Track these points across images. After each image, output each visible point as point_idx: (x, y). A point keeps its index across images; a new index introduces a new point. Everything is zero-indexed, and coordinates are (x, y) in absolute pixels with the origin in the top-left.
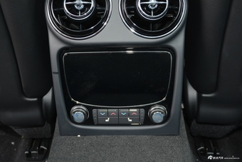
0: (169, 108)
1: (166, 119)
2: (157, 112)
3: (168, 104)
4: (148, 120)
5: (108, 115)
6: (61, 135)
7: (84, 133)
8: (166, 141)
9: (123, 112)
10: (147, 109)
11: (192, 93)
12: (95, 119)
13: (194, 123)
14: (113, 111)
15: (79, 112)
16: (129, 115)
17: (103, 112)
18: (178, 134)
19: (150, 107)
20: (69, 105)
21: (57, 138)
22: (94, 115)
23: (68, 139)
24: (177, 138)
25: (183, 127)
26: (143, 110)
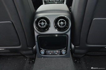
0: (67, 51)
1: (66, 53)
2: (64, 52)
3: (66, 49)
4: (61, 54)
5: (50, 52)
6: (38, 58)
7: (44, 57)
8: (66, 59)
9: (55, 51)
10: (61, 51)
11: (73, 46)
12: (47, 53)
13: (73, 54)
14: (52, 51)
15: (43, 52)
16: (56, 52)
17: (49, 52)
18: (69, 57)
19: (62, 50)
20: (40, 50)
21: (37, 58)
22: (47, 52)
23: (40, 59)
24: (69, 58)
25: (71, 55)
26: (60, 51)
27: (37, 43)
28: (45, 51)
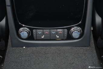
0: (83, 29)
1: (81, 35)
2: (76, 31)
3: (82, 26)
4: (70, 37)
5: (43, 34)
6: (13, 47)
7: (28, 45)
8: (81, 50)
9: (53, 32)
10: (69, 29)
11: (98, 19)
12: (35, 36)
13: (99, 39)
14: (47, 31)
15: (24, 32)
16: (57, 33)
17: (40, 32)
18: (89, 46)
19: (71, 28)
20: (18, 27)
21: (10, 49)
22: (34, 34)
23: (17, 50)
24: (88, 48)
25: (92, 41)
26: (66, 30)
27: (9, 10)
28: (31, 30)
